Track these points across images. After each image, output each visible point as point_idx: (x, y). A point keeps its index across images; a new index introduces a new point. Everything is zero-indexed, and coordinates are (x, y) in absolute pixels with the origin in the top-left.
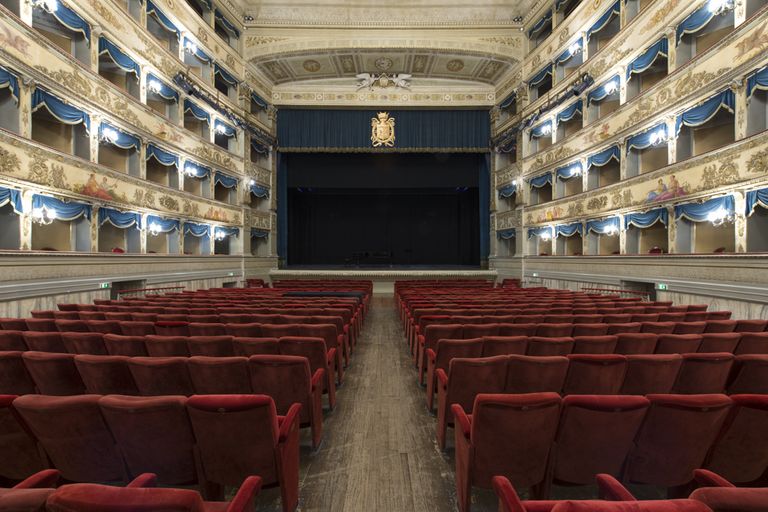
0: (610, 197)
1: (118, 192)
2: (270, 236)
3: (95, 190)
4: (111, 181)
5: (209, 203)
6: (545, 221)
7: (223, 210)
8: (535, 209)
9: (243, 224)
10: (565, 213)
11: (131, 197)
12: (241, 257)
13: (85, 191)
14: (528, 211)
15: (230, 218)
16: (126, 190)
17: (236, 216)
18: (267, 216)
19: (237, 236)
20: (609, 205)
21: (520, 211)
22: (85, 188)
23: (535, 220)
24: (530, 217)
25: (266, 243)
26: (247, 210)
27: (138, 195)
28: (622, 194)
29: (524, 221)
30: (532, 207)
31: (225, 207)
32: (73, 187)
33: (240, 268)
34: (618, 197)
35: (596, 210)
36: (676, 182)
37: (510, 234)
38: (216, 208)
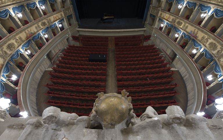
0: (183, 24)
1: (32, 32)
2: (73, 16)
3: (28, 36)
4: (29, 29)
5: (52, 15)
6: (165, 19)
7: (57, 15)
8: (164, 12)
9: (64, 17)
10: (170, 20)
11: (36, 30)
12: (67, 29)
13: (27, 38)
14: (161, 11)
15: (60, 17)
16: (33, 29)
17: (61, 15)
18: (70, 8)
19: (64, 21)
20: (181, 27)
21: (159, 10)
22: (27, 37)
23: (162, 16)
24: (161, 14)
25: (72, 18)
26: (63, 10)
27: (36, 28)
28: (186, 25)
29: (159, 15)
30: (163, 10)
31: (57, 13)
32: (25, 39)
33: (68, 32)
34: (184, 25)
35: (178, 25)
36: (197, 33)
37: (154, 17)
38: (55, 16)
